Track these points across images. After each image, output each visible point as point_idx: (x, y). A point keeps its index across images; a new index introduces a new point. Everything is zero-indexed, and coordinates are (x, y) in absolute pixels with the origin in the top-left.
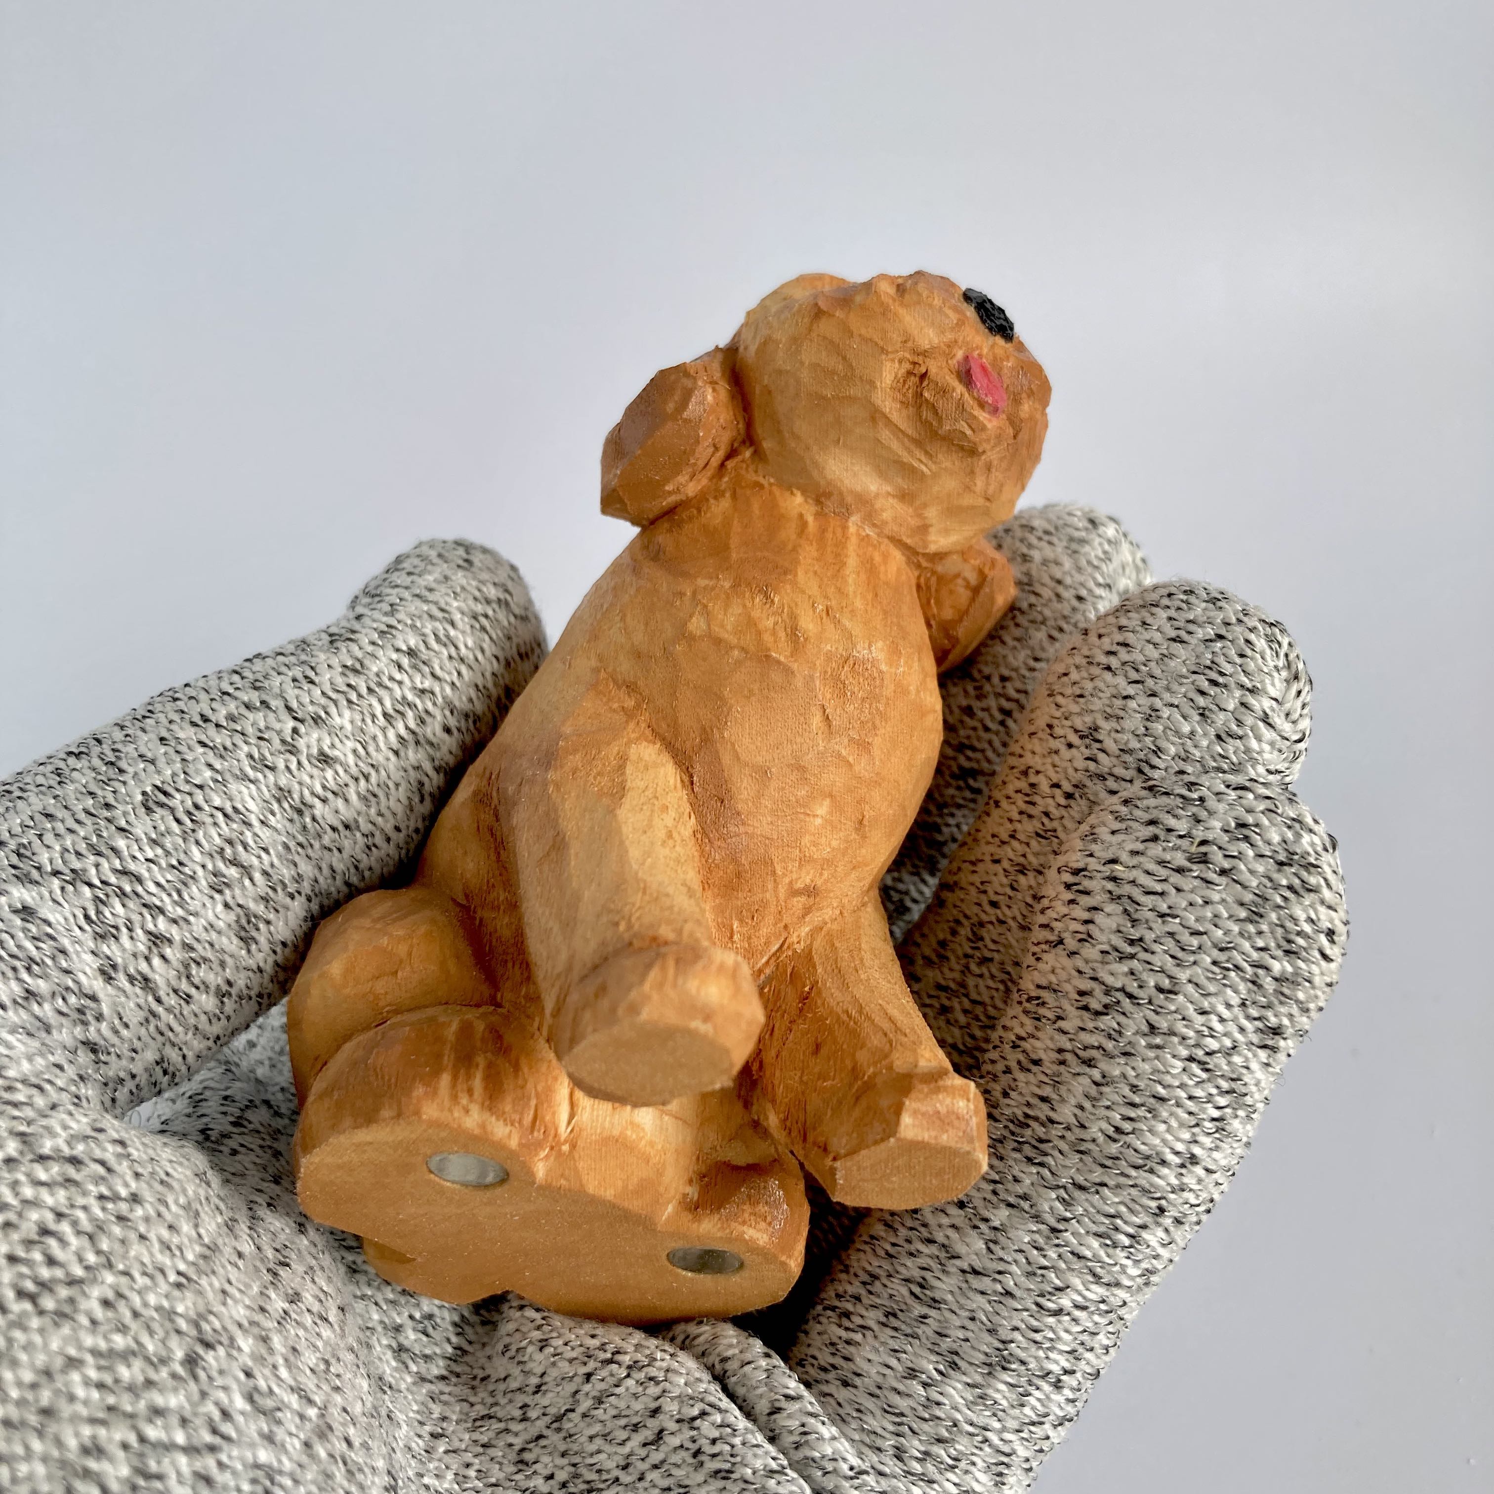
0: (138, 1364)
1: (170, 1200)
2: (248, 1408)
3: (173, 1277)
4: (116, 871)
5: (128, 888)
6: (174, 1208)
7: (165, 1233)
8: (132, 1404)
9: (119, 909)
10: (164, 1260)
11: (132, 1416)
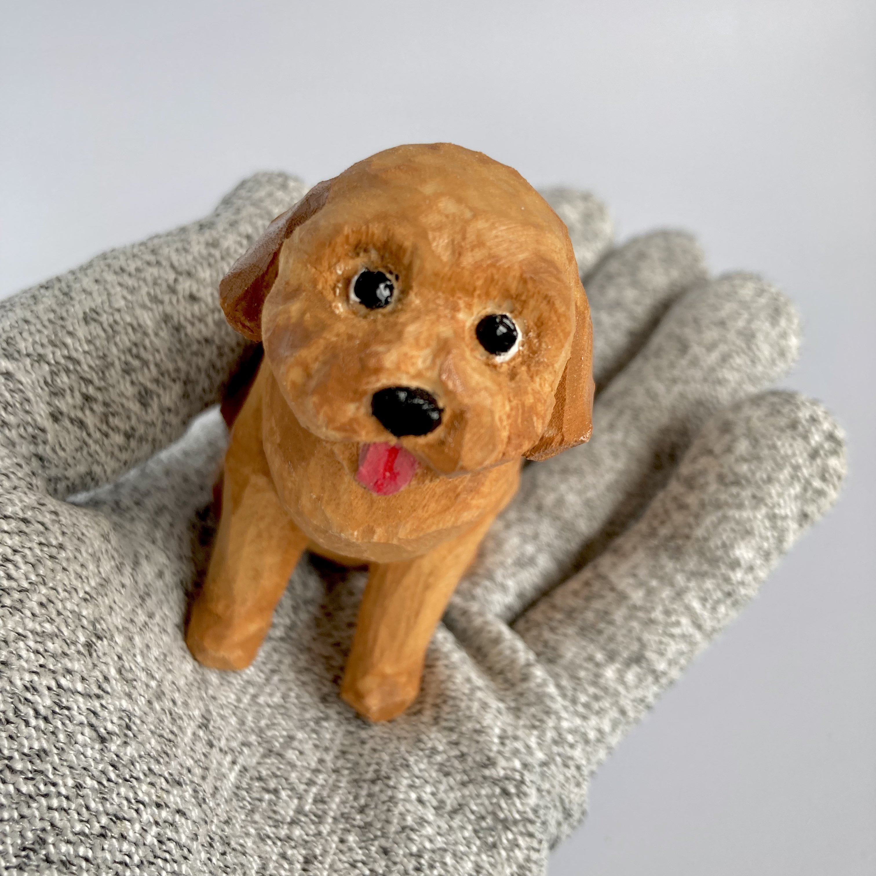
0: (58, 642)
1: (83, 550)
2: (118, 677)
3: (81, 594)
4: (64, 357)
5: (71, 367)
6: (84, 554)
7: (79, 569)
8: (54, 665)
9: (65, 379)
10: (77, 584)
11: (54, 672)
